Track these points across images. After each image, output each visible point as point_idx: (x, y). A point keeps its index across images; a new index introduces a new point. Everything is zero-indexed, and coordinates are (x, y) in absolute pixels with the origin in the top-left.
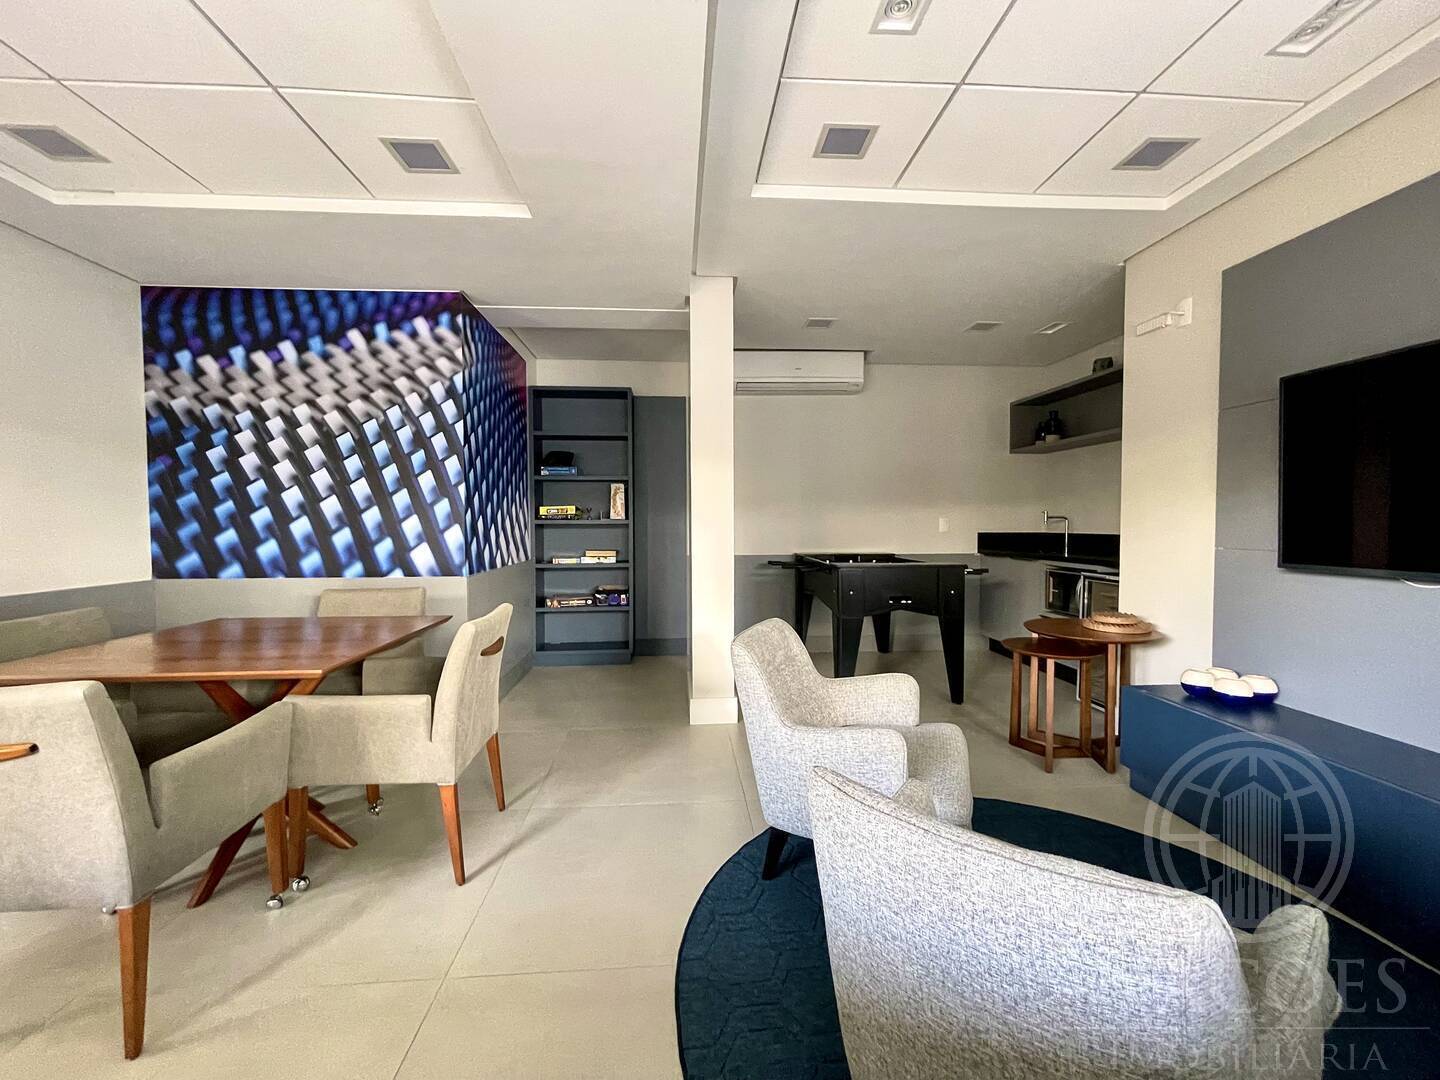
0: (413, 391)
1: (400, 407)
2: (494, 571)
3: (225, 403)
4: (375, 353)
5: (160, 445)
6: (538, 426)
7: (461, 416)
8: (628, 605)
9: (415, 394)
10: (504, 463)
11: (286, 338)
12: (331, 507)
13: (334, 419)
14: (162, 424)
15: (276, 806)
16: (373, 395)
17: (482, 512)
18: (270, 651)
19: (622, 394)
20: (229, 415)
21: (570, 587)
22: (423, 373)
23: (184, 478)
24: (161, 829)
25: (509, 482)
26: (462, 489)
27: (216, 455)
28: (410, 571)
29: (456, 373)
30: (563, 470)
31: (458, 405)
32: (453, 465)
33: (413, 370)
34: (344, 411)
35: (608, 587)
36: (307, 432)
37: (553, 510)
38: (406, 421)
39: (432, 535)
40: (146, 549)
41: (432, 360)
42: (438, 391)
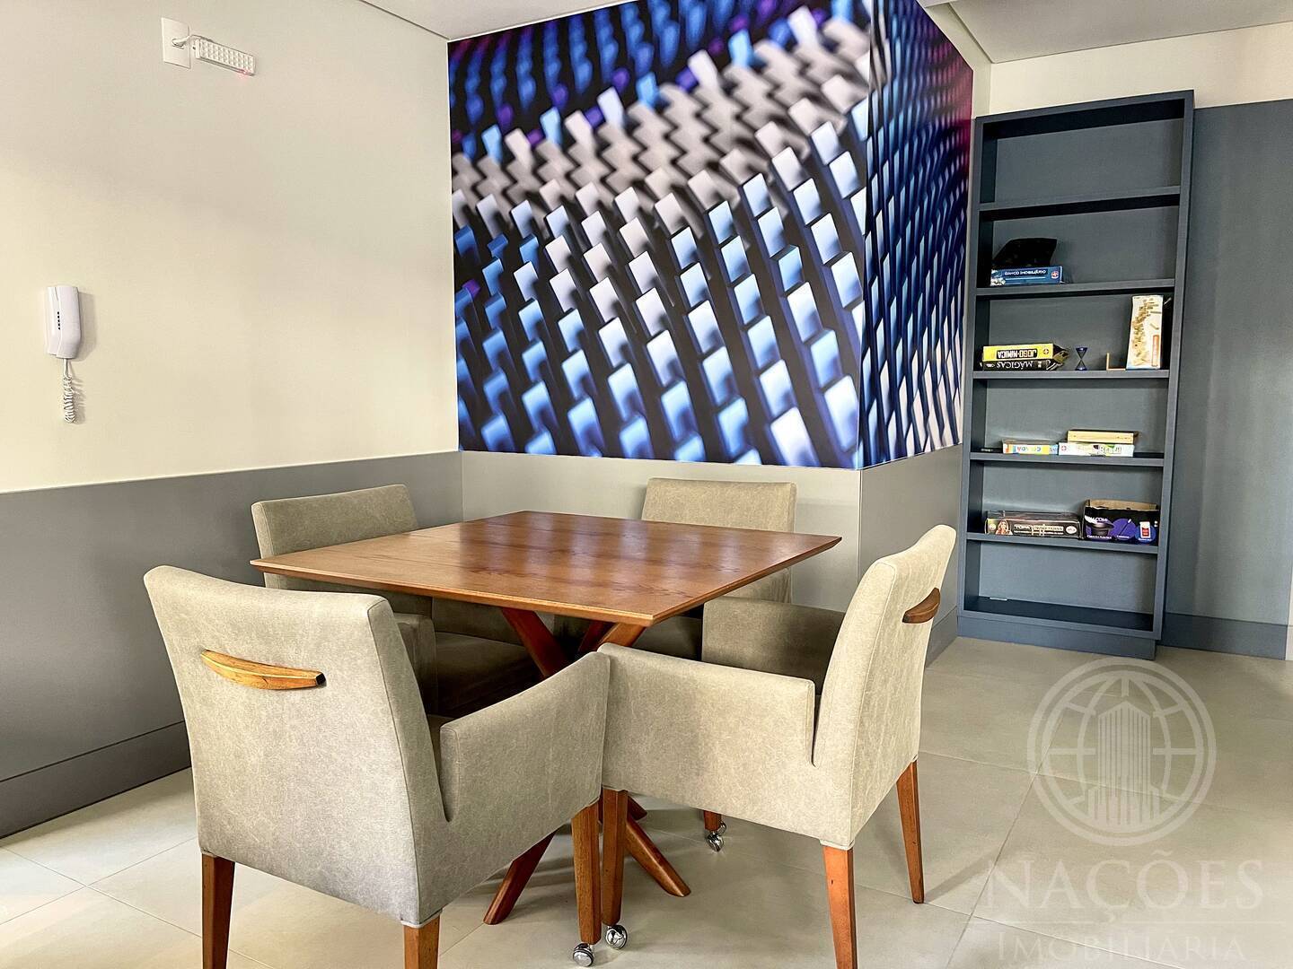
0: (786, 145)
1: (765, 177)
2: (903, 461)
3: (535, 198)
4: (729, 88)
5: (467, 268)
6: (987, 192)
7: (863, 181)
8: (1155, 542)
9: (789, 151)
10: (928, 265)
11: (610, 85)
12: (662, 349)
13: (669, 208)
14: (469, 235)
15: (587, 812)
16: (725, 162)
17: (889, 355)
18: (581, 568)
19: (1172, 107)
20: (540, 215)
21: (1028, 497)
22: (803, 112)
23: (491, 310)
24: (453, 822)
25: (933, 301)
26: (859, 314)
27: (525, 275)
28: (771, 456)
29: (857, 102)
30: (1031, 275)
31: (858, 161)
32: (845, 273)
33: (786, 107)
34: (682, 193)
35: (1111, 505)
36: (634, 233)
37: (1010, 351)
38: (774, 202)
39: (807, 397)
40: (452, 409)
41: (818, 85)
42: (826, 140)
